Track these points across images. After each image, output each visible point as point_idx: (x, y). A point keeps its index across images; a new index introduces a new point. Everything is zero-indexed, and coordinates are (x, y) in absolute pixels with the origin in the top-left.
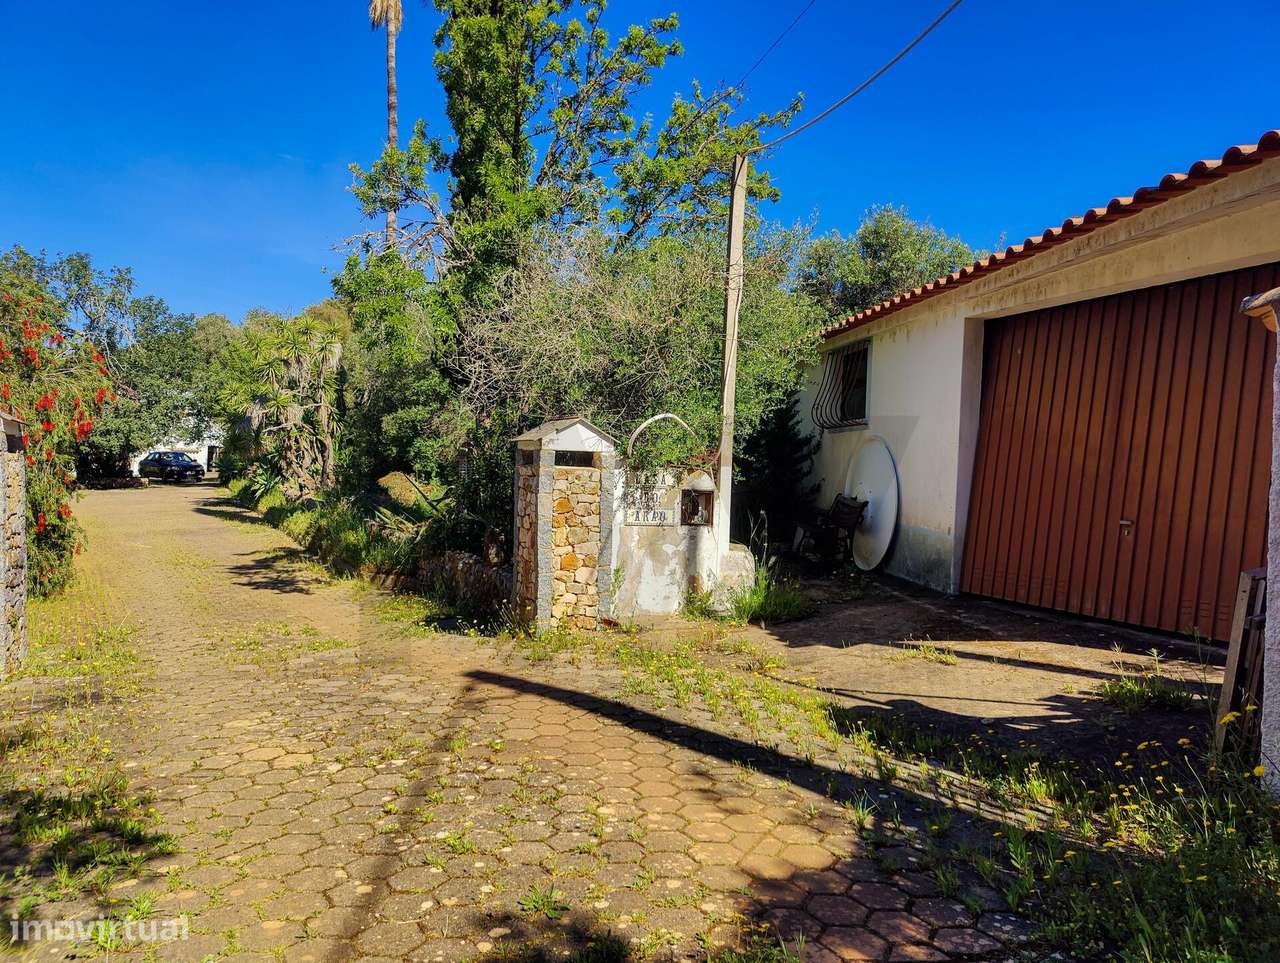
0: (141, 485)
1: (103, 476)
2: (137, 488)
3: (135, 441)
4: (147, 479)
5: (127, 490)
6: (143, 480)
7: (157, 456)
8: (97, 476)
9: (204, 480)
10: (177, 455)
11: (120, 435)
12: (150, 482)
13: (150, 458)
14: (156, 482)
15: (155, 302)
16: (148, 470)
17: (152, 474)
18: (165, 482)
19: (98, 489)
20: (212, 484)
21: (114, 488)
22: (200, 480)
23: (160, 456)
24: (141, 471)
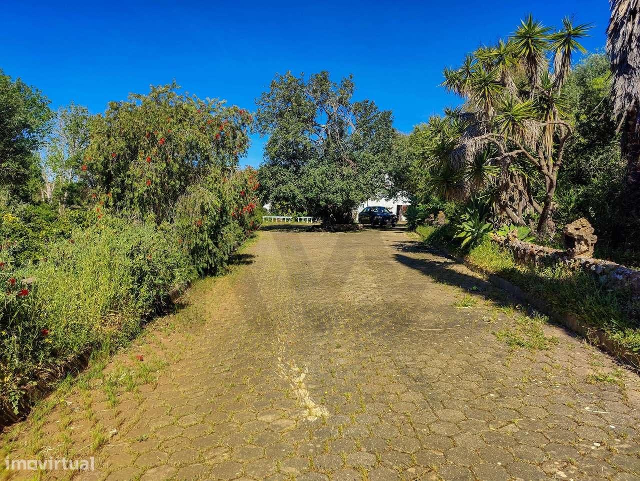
0: (358, 229)
1: (336, 223)
2: (355, 231)
3: (353, 197)
4: (362, 225)
5: (349, 233)
6: (359, 225)
7: (369, 210)
8: (333, 223)
9: (398, 225)
10: (381, 208)
11: (343, 193)
12: (364, 227)
13: (365, 211)
14: (368, 227)
15: (369, 104)
16: (363, 219)
17: (366, 221)
18: (373, 227)
19: (332, 232)
20: (402, 229)
21: (342, 231)
22: (394, 226)
23: (370, 209)
24: (360, 219)
